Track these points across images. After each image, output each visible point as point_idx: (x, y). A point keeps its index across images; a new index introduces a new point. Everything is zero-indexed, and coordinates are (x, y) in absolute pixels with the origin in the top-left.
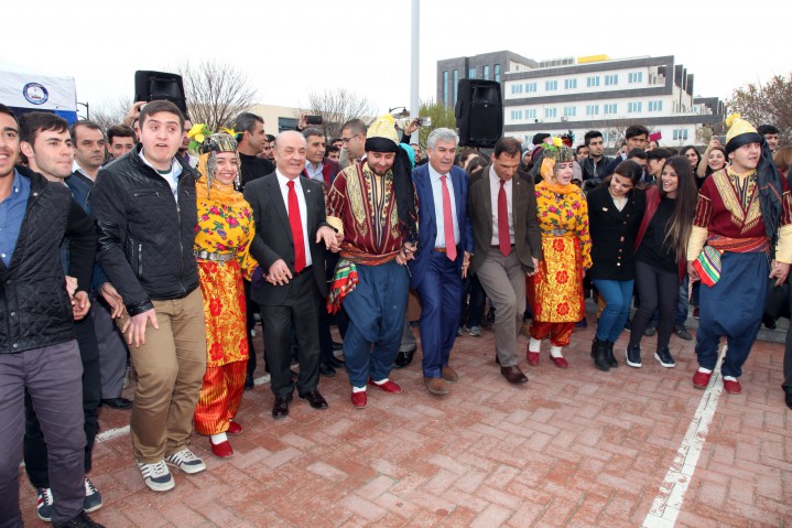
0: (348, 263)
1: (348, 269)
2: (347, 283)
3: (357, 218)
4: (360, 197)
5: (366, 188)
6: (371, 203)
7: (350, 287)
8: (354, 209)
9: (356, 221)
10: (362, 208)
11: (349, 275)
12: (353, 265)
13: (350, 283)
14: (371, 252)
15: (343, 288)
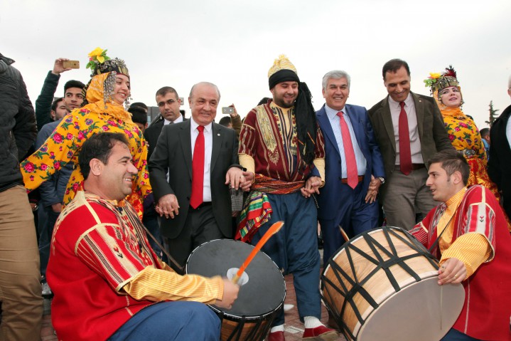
0: (260, 194)
1: (261, 200)
2: (262, 213)
3: (269, 148)
4: (270, 128)
5: (275, 120)
6: (281, 132)
7: (265, 217)
8: (265, 139)
9: (268, 151)
10: (272, 137)
11: (263, 205)
12: (265, 196)
13: (264, 213)
14: (284, 178)
15: (258, 219)
